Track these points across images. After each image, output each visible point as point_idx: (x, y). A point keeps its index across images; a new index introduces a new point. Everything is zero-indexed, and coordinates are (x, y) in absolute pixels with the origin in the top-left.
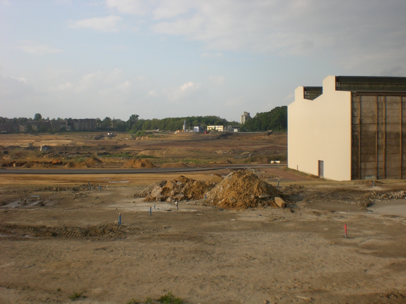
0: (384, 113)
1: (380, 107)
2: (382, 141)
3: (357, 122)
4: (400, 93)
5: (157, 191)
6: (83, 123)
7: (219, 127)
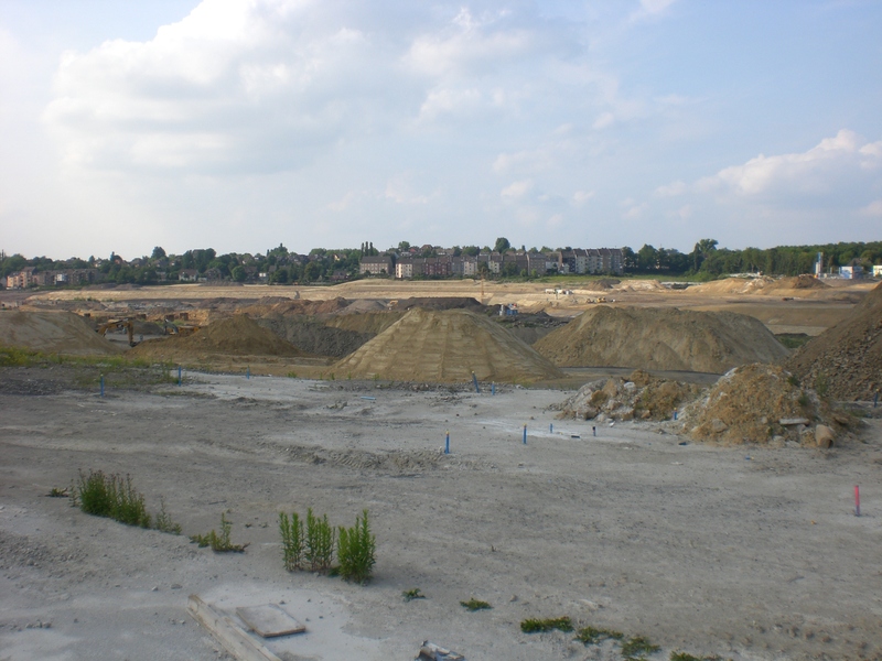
5: (583, 398)
6: (594, 258)
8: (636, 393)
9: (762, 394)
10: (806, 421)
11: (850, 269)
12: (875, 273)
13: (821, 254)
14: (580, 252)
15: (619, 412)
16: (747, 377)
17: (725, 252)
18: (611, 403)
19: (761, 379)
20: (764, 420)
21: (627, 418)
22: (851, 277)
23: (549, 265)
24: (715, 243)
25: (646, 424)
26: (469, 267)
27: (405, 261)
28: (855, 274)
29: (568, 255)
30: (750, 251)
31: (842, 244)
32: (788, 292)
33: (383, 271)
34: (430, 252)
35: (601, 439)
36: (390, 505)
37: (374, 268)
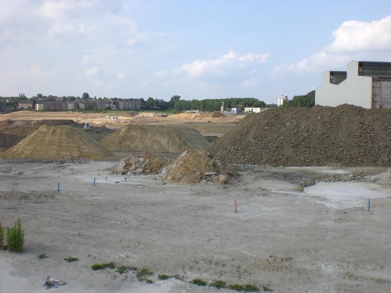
5: (121, 165)
6: (127, 103)
7: (256, 108)
8: (144, 162)
9: (197, 162)
10: (215, 173)
11: (235, 109)
12: (245, 111)
13: (224, 103)
14: (121, 100)
15: (137, 171)
16: (191, 155)
17: (183, 101)
18: (133, 167)
19: (197, 156)
20: (198, 173)
21: (140, 173)
22: (235, 112)
23: (107, 105)
24: (179, 97)
25: (148, 176)
26: (70, 106)
27: (40, 103)
28: (237, 111)
29: (116, 101)
30: (194, 101)
31: (232, 98)
32: (210, 119)
33: (30, 107)
34: (52, 99)
35: (129, 183)
36: (31, 216)
37: (25, 106)
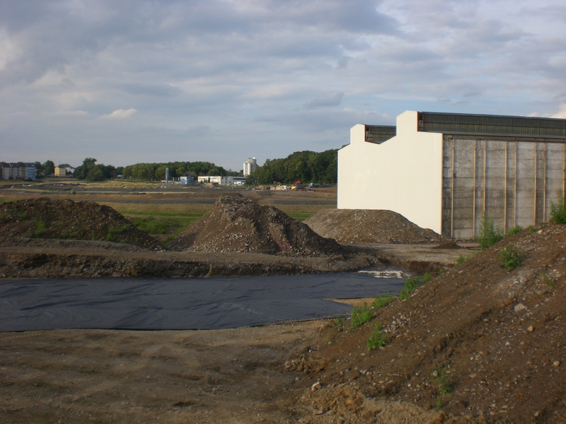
0: (485, 163)
1: (480, 155)
2: (482, 202)
3: (450, 175)
4: (506, 137)
6: (16, 169)
7: (215, 177)
11: (185, 178)
12: (199, 181)
13: (167, 169)
17: (101, 167)
22: (186, 183)
24: (95, 160)
28: (188, 181)
31: (177, 163)
